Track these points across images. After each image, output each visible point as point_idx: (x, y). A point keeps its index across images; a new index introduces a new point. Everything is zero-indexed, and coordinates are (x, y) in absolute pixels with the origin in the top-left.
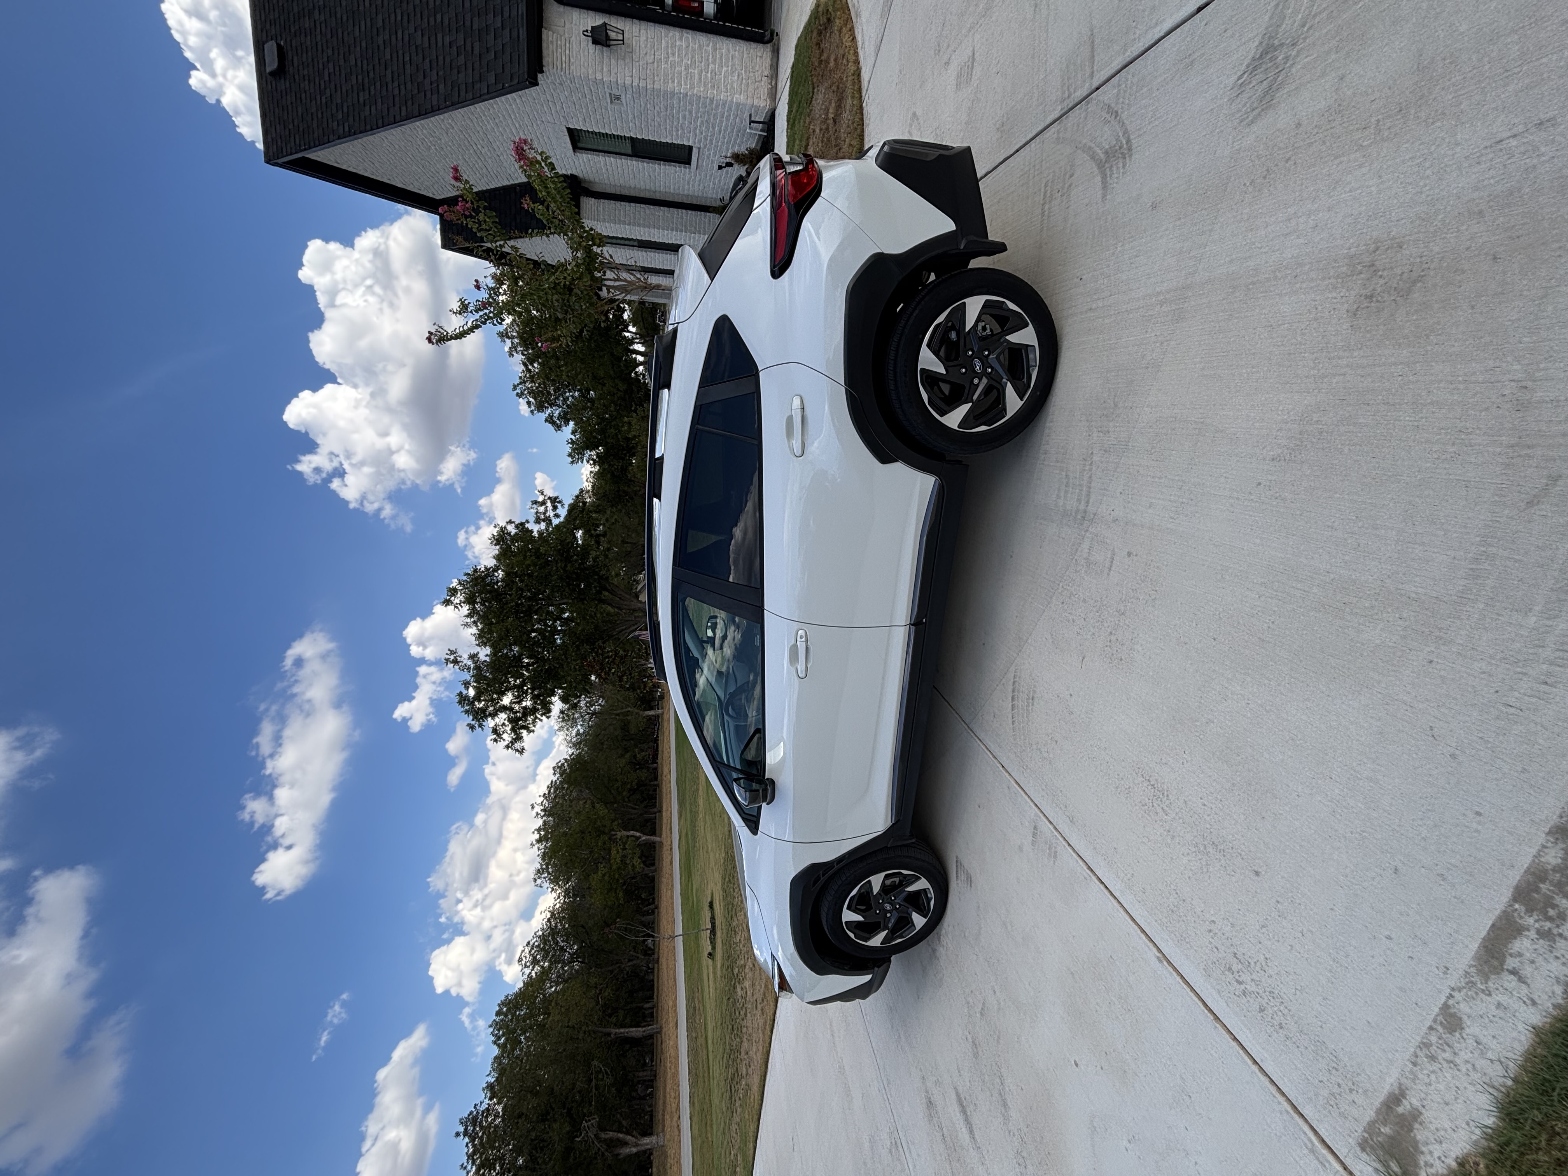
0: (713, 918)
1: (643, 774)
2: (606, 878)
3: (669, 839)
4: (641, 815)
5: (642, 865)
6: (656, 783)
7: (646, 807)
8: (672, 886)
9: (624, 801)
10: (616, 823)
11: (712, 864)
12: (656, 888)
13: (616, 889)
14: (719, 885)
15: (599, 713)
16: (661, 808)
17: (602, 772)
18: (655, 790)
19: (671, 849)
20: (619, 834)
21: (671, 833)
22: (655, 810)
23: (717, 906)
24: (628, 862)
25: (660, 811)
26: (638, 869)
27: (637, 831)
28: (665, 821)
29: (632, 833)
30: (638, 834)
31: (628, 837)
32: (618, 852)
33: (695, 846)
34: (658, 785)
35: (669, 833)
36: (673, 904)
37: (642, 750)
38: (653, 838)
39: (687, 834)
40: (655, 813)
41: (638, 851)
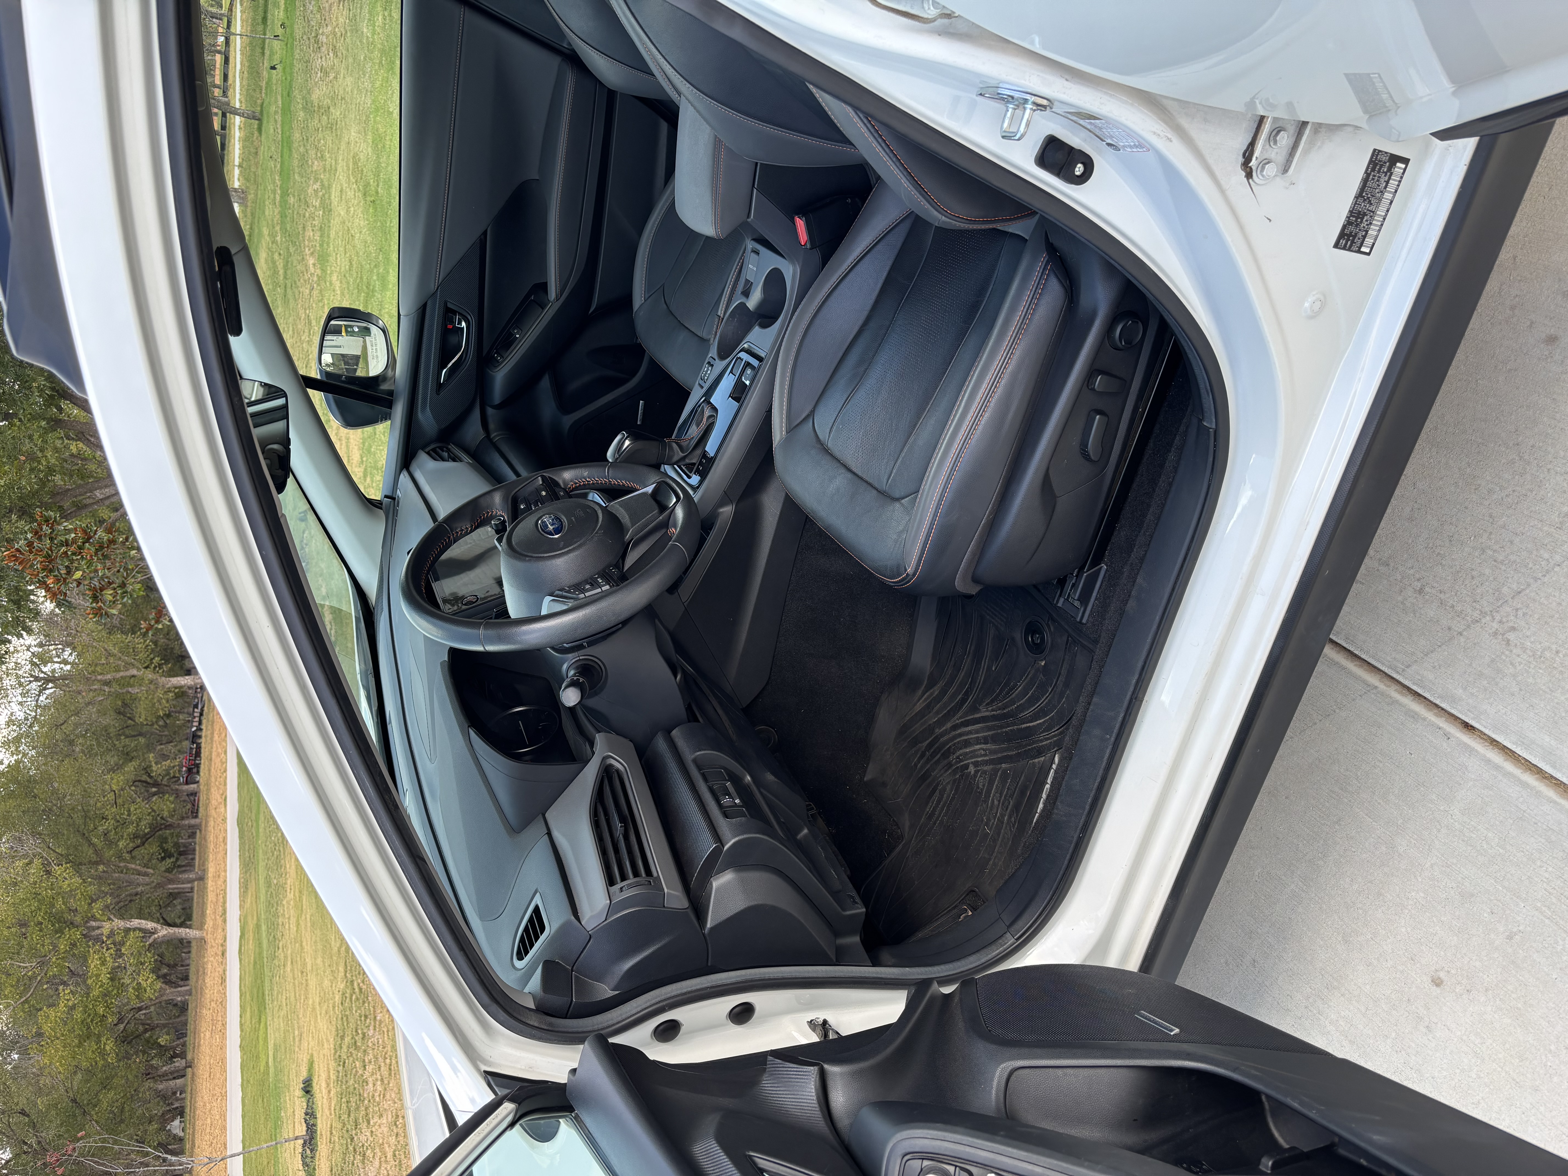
0: (310, 1115)
1: (165, 805)
2: (78, 1015)
3: (220, 936)
4: (159, 885)
5: (159, 985)
6: (193, 821)
7: (169, 871)
8: (224, 1025)
9: (120, 857)
10: (99, 905)
11: (314, 998)
12: (190, 1027)
13: (99, 1036)
14: (328, 1048)
15: (64, 678)
16: (205, 871)
17: (68, 801)
18: (193, 835)
19: (223, 954)
20: (107, 927)
21: (225, 921)
22: (192, 876)
23: (320, 1088)
24: (127, 981)
25: (202, 878)
26: (149, 993)
27: (150, 917)
28: (211, 896)
29: (136, 923)
30: (149, 925)
31: (127, 931)
32: (103, 963)
33: (274, 957)
34: (198, 827)
35: (219, 921)
36: (223, 1060)
37: (165, 757)
38: (182, 932)
39: (258, 926)
40: (191, 881)
41: (149, 958)
